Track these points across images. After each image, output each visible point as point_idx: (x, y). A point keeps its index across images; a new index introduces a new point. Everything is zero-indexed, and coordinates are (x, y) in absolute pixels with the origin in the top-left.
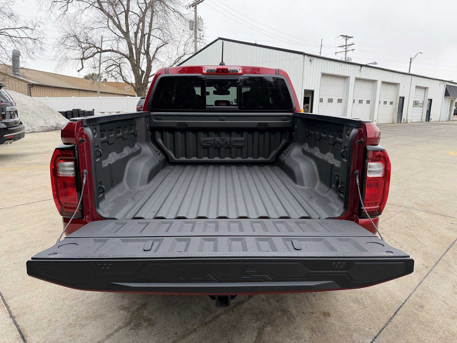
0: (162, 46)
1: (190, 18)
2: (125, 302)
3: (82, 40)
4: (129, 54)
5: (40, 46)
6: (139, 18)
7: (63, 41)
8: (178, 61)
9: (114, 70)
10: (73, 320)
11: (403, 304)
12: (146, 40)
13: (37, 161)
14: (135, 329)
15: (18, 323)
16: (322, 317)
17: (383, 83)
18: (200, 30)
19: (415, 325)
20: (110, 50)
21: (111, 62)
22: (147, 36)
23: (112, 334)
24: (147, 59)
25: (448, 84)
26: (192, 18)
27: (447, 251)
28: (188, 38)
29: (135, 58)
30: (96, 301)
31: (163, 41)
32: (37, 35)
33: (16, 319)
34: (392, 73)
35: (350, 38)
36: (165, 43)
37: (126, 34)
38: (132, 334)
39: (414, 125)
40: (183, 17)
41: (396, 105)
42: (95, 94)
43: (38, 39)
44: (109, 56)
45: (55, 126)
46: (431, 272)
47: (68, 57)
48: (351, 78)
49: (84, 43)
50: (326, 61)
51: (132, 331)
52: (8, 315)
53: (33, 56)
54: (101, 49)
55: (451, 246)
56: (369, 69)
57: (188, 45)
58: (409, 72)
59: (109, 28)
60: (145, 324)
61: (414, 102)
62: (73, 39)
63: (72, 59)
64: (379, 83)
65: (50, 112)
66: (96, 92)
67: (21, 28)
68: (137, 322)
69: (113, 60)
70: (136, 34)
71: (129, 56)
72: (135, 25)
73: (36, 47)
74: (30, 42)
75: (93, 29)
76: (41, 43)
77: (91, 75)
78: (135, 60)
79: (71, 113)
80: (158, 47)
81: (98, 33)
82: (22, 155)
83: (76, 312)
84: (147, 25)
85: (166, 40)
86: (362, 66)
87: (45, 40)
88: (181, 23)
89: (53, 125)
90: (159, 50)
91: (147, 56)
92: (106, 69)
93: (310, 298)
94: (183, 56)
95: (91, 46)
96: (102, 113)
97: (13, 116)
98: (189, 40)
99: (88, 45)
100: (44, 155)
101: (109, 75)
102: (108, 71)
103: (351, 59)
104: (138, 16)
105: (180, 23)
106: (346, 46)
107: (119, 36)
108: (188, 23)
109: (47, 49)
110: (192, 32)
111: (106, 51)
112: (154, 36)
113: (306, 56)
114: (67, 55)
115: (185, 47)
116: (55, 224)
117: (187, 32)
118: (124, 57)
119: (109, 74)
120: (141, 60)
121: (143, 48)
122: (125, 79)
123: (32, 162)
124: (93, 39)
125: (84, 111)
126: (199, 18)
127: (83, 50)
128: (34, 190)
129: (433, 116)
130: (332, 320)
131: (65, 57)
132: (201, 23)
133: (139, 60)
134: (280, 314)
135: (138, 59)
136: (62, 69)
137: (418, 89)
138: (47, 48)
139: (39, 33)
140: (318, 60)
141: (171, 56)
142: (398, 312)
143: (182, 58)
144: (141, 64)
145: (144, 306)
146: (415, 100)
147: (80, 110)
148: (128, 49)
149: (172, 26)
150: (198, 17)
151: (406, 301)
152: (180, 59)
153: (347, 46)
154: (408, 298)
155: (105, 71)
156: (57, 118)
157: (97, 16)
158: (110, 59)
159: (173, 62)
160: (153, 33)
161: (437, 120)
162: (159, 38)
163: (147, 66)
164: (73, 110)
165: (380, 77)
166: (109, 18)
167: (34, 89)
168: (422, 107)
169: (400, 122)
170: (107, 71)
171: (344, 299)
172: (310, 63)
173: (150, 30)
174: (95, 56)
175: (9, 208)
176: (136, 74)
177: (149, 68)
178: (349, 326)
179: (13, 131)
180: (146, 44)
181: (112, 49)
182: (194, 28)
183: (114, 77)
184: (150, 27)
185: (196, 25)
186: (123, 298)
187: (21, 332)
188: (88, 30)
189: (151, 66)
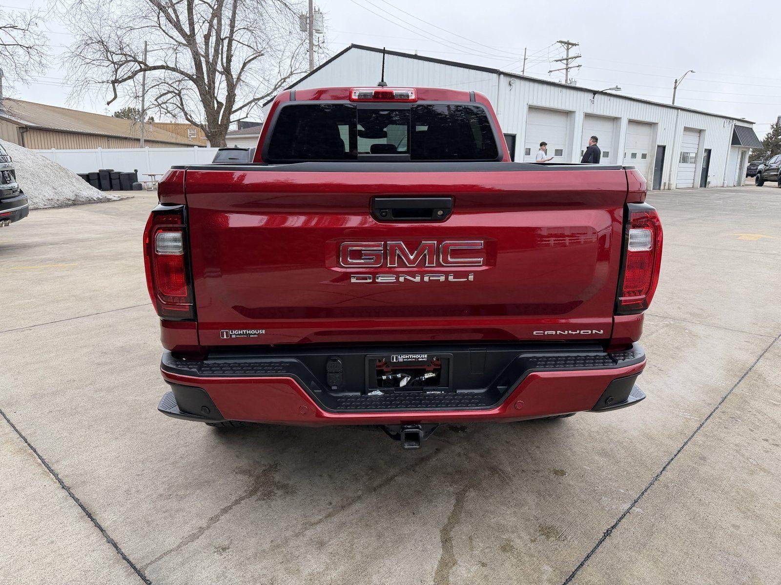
0: (253, 59)
1: (301, 11)
2: (243, 463)
3: (113, 49)
4: (195, 74)
5: (38, 59)
6: (211, 10)
7: (79, 50)
8: (280, 86)
9: (171, 101)
10: (164, 490)
11: (675, 456)
12: (225, 49)
13: (52, 255)
14: (264, 500)
15: (76, 496)
16: (552, 476)
17: (631, 122)
18: (318, 31)
19: (694, 484)
20: (162, 67)
21: (164, 88)
22: (226, 42)
23: (230, 508)
24: (227, 82)
25: (737, 125)
26: (305, 11)
27: (740, 381)
28: (297, 45)
29: (206, 81)
30: (195, 462)
31: (254, 50)
32: (32, 40)
33: (72, 491)
34: (645, 105)
35: (574, 46)
36: (259, 54)
37: (190, 39)
38: (262, 506)
39: (682, 193)
40: (290, 9)
41: (652, 159)
42: (136, 143)
43: (35, 47)
44: (162, 76)
45: (73, 199)
46: (717, 411)
47: (89, 79)
48: (577, 114)
49: (117, 54)
50: (536, 85)
51: (260, 502)
52: (58, 485)
53: (27, 77)
54: (146, 65)
55: (745, 375)
56: (606, 98)
57: (297, 57)
58: (673, 103)
59: (161, 28)
60: (279, 493)
61: (681, 155)
62: (97, 46)
63: (97, 82)
64: (624, 123)
65: (63, 174)
66: (138, 140)
67: (5, 27)
68: (266, 490)
69: (168, 84)
70: (207, 37)
71: (195, 77)
72: (206, 22)
73: (32, 61)
74: (20, 53)
75: (132, 29)
76: (40, 54)
77: (126, 111)
78: (207, 83)
79: (97, 177)
80: (247, 60)
81: (142, 36)
82: (25, 247)
83: (167, 479)
84: (226, 22)
85: (260, 49)
86: (595, 93)
87: (47, 49)
88: (286, 20)
89: (68, 198)
90: (248, 66)
91: (227, 77)
92: (156, 100)
93: (533, 451)
94: (288, 77)
95: (129, 58)
96: (150, 175)
97: (9, 179)
98: (299, 48)
99: (124, 59)
100: (63, 245)
101: (162, 110)
102: (160, 102)
103: (576, 82)
104: (210, 6)
105: (284, 18)
106: (567, 60)
107: (179, 42)
108: (298, 19)
109: (50, 65)
110: (305, 35)
111: (155, 68)
112: (239, 42)
113: (502, 76)
114: (87, 75)
115: (293, 60)
116: (105, 353)
117: (296, 35)
118: (186, 78)
119: (162, 108)
120: (217, 85)
121: (219, 63)
122: (189, 118)
123: (44, 257)
124: (133, 47)
125: (119, 173)
126: (317, 10)
127: (116, 66)
128: (58, 302)
129: (713, 179)
130: (568, 479)
131: (83, 79)
132: (321, 19)
133: (214, 83)
134: (487, 473)
135: (212, 81)
136: (80, 99)
137: (688, 133)
138: (50, 62)
139: (36, 37)
140: (523, 82)
141: (268, 77)
142: (668, 467)
143: (287, 80)
144: (216, 91)
145: (274, 467)
146: (683, 151)
147: (113, 170)
148: (193, 63)
149: (271, 24)
150: (315, 9)
151: (679, 451)
152: (284, 81)
153: (569, 60)
154: (682, 448)
155: (156, 103)
156: (75, 184)
157: (138, 6)
158: (163, 81)
159: (273, 87)
160: (236, 36)
161: (719, 185)
162: (248, 46)
163: (227, 94)
164: (100, 171)
165: (625, 111)
166: (160, 11)
167: (29, 135)
168: (695, 163)
169: (658, 187)
170: (158, 103)
171: (584, 451)
172: (508, 88)
173: (232, 32)
174: (137, 76)
175: (22, 330)
176: (210, 108)
177: (231, 98)
178: (594, 487)
179: (10, 205)
180: (225, 56)
181: (165, 65)
182: (308, 27)
183: (171, 113)
184: (232, 26)
185: (311, 23)
186: (237, 457)
187: (85, 509)
188: (124, 31)
189: (235, 95)
